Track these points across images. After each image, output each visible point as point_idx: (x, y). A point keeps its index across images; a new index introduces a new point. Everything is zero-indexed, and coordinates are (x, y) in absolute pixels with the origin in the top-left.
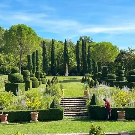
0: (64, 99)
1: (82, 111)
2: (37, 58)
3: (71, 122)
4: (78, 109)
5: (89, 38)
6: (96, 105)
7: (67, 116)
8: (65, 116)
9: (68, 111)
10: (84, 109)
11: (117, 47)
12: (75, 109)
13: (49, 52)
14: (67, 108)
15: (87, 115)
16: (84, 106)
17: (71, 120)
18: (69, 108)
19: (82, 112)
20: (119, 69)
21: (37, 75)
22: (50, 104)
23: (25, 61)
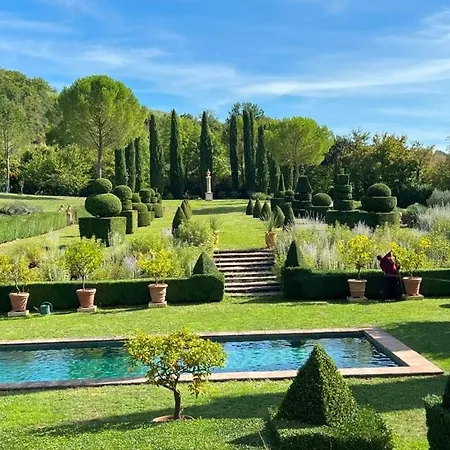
0: (220, 253)
1: (264, 280)
2: (137, 156)
3: (243, 306)
4: (253, 275)
5: (255, 107)
6: (298, 265)
7: (230, 292)
8: (227, 291)
9: (232, 281)
10: (268, 275)
11: (329, 130)
12: (247, 276)
13: (165, 141)
14: (229, 274)
15: (277, 290)
16: (270, 270)
17: (241, 300)
18: (232, 274)
19: (265, 283)
20: (340, 182)
21: (145, 197)
22: (192, 265)
23: (109, 164)
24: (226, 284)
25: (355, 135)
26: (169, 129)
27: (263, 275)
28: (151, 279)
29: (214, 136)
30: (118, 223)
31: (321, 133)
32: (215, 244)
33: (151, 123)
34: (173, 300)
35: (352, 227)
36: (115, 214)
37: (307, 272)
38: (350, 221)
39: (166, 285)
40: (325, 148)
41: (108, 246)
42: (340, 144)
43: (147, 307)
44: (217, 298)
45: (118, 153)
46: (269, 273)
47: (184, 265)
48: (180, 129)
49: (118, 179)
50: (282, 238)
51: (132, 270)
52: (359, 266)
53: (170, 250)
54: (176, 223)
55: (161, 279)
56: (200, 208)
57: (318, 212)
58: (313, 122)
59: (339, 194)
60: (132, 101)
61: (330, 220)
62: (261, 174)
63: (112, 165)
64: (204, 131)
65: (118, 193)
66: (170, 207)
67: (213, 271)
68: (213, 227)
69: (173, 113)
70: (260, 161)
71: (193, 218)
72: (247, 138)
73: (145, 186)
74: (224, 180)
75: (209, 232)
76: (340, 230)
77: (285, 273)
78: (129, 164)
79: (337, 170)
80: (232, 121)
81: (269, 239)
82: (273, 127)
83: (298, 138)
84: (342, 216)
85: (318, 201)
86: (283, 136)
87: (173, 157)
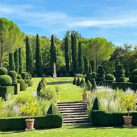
0: (61, 103)
1: (82, 117)
2: (20, 56)
3: (72, 129)
4: (77, 114)
5: (77, 32)
6: (99, 109)
7: (66, 123)
8: (64, 123)
9: (67, 117)
10: (84, 114)
12: (74, 115)
13: (34, 49)
14: (65, 114)
15: (89, 121)
16: (85, 112)
17: (71, 127)
19: (82, 118)
20: (118, 68)
21: (23, 76)
22: (47, 109)
23: (6, 61)
24: (63, 119)
25: (125, 46)
26: (35, 43)
27: (81, 114)
28: (27, 117)
29: (57, 47)
30: (10, 89)
31: (109, 45)
32: (58, 99)
33: (27, 40)
34: (37, 127)
35: (125, 91)
36: (9, 85)
37: (103, 113)
38: (124, 87)
39: (34, 120)
40: (111, 52)
41: (5, 100)
42: (118, 50)
43: (24, 131)
44: (59, 126)
45: (10, 55)
46: (84, 113)
47: (43, 110)
48: (40, 43)
49: (10, 68)
50: (91, 96)
51: (17, 113)
52: (128, 110)
53: (36, 102)
54: (39, 89)
55: (31, 116)
56: (50, 82)
57: (108, 83)
58: (105, 40)
59: (118, 74)
60: (17, 30)
61: (114, 87)
62: (80, 65)
63: (7, 61)
64: (52, 44)
66: (36, 81)
67: (57, 112)
68: (57, 91)
69: (37, 35)
70: (80, 60)
71: (47, 87)
72: (73, 48)
73: (23, 71)
74: (62, 68)
75: (55, 93)
76: (119, 92)
78: (16, 60)
79: (117, 63)
80: (66, 39)
81: (84, 96)
82: (85, 42)
83: (97, 48)
84: (120, 85)
85: (108, 78)
86: (90, 47)
87: (37, 57)
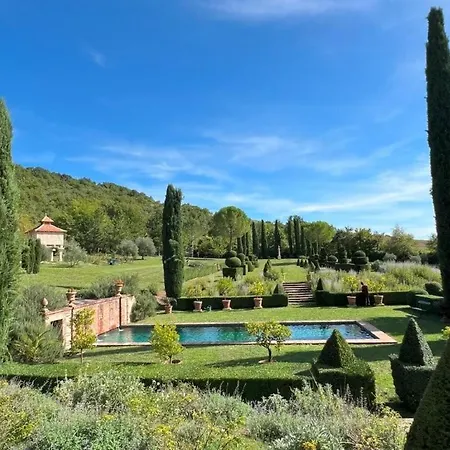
0: (286, 283)
1: (307, 297)
2: (247, 240)
3: (297, 309)
4: (301, 294)
5: (299, 217)
6: (323, 290)
7: (291, 302)
8: (289, 302)
9: (292, 297)
11: (334, 227)
12: (299, 295)
13: (259, 233)
14: (290, 293)
15: (314, 301)
17: (296, 306)
18: (292, 293)
20: (341, 251)
21: (251, 259)
22: (273, 289)
24: (289, 298)
25: (346, 228)
27: (306, 294)
28: (255, 296)
29: (281, 230)
30: (240, 270)
31: (330, 228)
32: (283, 280)
33: (253, 226)
34: (265, 305)
35: (348, 272)
36: (238, 266)
37: (327, 293)
38: (347, 268)
39: (262, 299)
40: (332, 235)
41: (235, 281)
42: (340, 233)
43: (253, 309)
45: (238, 239)
46: (309, 293)
47: (269, 290)
48: (265, 228)
49: (239, 251)
50: (315, 277)
51: (246, 292)
52: (352, 290)
53: (263, 283)
54: (265, 270)
55: (259, 296)
56: (275, 263)
57: (331, 265)
58: (326, 223)
59: (341, 256)
60: (245, 216)
61: (337, 268)
62: (303, 247)
63: (236, 245)
64: (276, 228)
65: (238, 257)
66: (262, 263)
67: (283, 293)
68: (282, 272)
69: (263, 221)
70: (303, 243)
71: (273, 268)
72: (296, 231)
73: (250, 253)
74: (286, 250)
75: (280, 274)
76: (342, 273)
77: (317, 294)
78: (243, 243)
79: (338, 244)
80: (289, 224)
81: (308, 277)
82: (307, 226)
83: (320, 230)
84: (342, 267)
85: (330, 259)
86: (313, 230)
87: (263, 240)
